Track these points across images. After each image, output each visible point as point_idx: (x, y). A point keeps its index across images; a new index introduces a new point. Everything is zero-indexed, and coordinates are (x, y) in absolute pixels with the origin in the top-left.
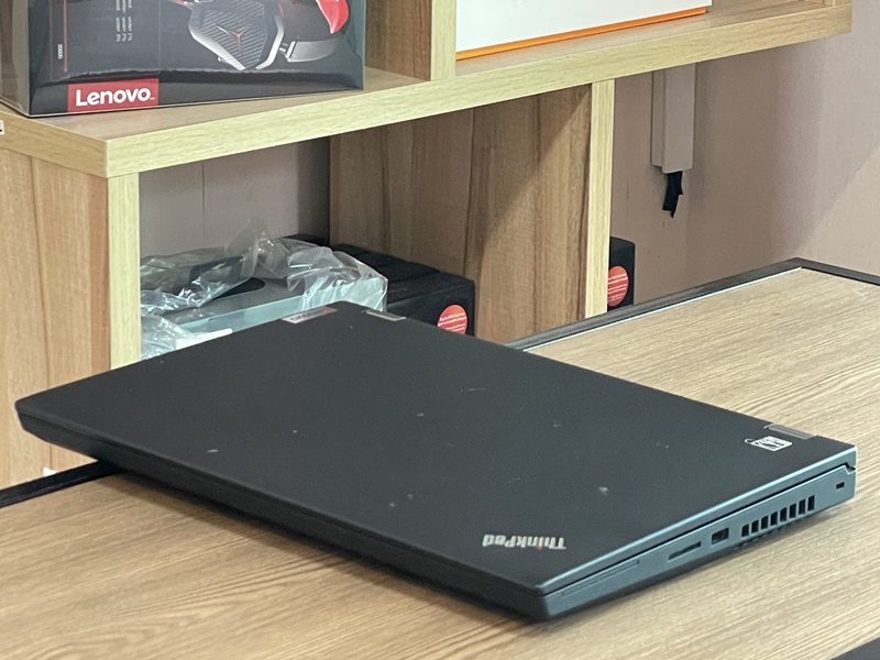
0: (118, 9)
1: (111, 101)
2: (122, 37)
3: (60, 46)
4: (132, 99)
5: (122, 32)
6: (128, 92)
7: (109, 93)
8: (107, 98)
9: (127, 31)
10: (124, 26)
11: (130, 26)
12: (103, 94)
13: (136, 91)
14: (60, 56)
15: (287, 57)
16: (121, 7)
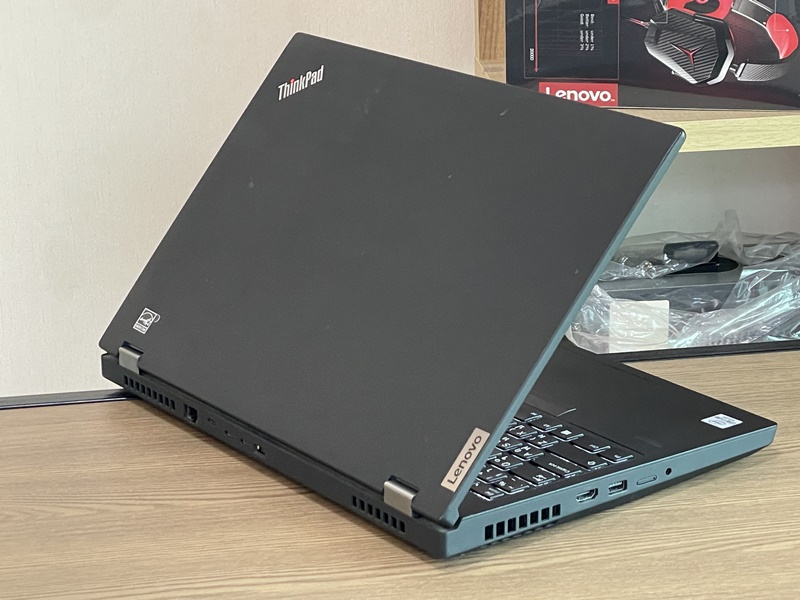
0: (582, 23)
1: (576, 99)
2: (585, 47)
3: (532, 50)
4: (595, 99)
5: (585, 43)
6: (591, 92)
7: (575, 92)
8: (572, 95)
9: (590, 43)
10: (587, 37)
11: (592, 38)
12: (569, 92)
13: (598, 93)
14: (532, 58)
15: (737, 75)
16: (584, 21)
